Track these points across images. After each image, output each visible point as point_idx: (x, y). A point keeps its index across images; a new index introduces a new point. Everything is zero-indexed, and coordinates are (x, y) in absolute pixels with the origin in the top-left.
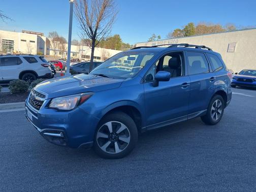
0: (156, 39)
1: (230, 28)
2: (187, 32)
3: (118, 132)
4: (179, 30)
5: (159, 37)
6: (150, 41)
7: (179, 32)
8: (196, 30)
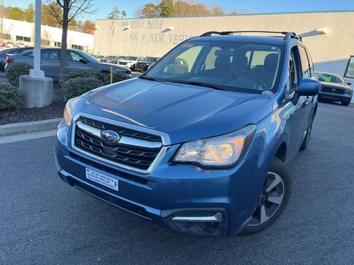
0: (120, 15)
1: (215, 10)
2: (164, 9)
3: (268, 190)
4: (153, 6)
5: (124, 13)
6: (111, 18)
7: (152, 9)
8: (176, 8)
